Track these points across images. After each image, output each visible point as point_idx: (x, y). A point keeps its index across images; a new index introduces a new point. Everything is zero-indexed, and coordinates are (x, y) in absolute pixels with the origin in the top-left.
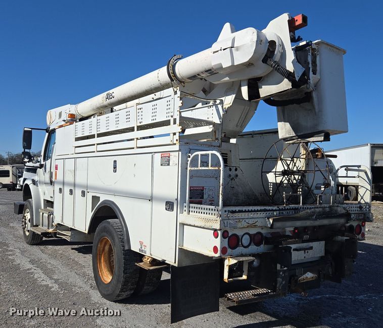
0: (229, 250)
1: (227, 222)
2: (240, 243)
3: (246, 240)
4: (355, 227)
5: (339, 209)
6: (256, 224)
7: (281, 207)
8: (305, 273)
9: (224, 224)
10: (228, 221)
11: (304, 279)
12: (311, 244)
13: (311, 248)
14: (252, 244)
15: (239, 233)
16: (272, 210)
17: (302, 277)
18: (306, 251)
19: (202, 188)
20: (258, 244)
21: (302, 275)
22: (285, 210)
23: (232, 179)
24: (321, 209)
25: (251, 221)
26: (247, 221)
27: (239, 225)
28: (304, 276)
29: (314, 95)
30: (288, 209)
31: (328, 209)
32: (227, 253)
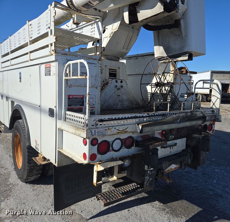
0: (99, 156)
1: (95, 131)
2: (111, 148)
3: (117, 145)
4: (208, 125)
5: (198, 113)
6: (126, 130)
7: (151, 114)
8: (170, 165)
9: (92, 132)
10: (97, 130)
11: (169, 170)
12: (175, 141)
13: (176, 144)
14: (123, 147)
15: (110, 139)
16: (143, 117)
17: (168, 169)
18: (172, 147)
19: (82, 97)
20: (128, 147)
21: (167, 167)
22: (154, 116)
23: (118, 89)
24: (184, 114)
25: (121, 128)
26: (117, 128)
27: (109, 132)
28: (169, 168)
29: (182, 22)
30: (157, 115)
31: (189, 114)
32: (97, 160)
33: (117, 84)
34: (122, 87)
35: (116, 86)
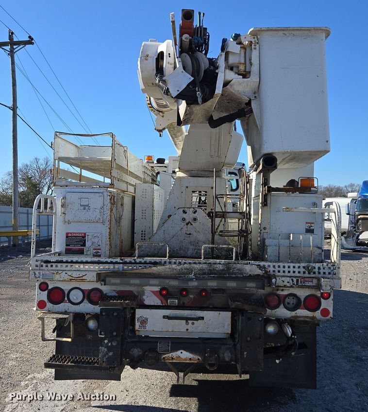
0: (49, 305)
1: (40, 273)
2: (66, 299)
3: (76, 296)
4: (302, 297)
6: (84, 278)
7: (128, 260)
8: (174, 351)
9: (35, 274)
10: (41, 272)
11: (172, 358)
13: (202, 318)
14: (86, 301)
15: (66, 287)
17: (170, 355)
18: (190, 322)
19: (83, 235)
20: (92, 302)
21: (168, 352)
23: (187, 224)
24: (205, 266)
25: (75, 274)
26: (69, 273)
27: (57, 277)
28: (175, 354)
29: (254, 105)
30: (140, 263)
32: (46, 309)
33: (185, 216)
34: (195, 219)
35: (184, 219)
